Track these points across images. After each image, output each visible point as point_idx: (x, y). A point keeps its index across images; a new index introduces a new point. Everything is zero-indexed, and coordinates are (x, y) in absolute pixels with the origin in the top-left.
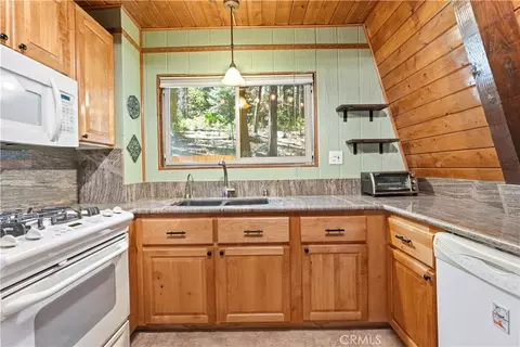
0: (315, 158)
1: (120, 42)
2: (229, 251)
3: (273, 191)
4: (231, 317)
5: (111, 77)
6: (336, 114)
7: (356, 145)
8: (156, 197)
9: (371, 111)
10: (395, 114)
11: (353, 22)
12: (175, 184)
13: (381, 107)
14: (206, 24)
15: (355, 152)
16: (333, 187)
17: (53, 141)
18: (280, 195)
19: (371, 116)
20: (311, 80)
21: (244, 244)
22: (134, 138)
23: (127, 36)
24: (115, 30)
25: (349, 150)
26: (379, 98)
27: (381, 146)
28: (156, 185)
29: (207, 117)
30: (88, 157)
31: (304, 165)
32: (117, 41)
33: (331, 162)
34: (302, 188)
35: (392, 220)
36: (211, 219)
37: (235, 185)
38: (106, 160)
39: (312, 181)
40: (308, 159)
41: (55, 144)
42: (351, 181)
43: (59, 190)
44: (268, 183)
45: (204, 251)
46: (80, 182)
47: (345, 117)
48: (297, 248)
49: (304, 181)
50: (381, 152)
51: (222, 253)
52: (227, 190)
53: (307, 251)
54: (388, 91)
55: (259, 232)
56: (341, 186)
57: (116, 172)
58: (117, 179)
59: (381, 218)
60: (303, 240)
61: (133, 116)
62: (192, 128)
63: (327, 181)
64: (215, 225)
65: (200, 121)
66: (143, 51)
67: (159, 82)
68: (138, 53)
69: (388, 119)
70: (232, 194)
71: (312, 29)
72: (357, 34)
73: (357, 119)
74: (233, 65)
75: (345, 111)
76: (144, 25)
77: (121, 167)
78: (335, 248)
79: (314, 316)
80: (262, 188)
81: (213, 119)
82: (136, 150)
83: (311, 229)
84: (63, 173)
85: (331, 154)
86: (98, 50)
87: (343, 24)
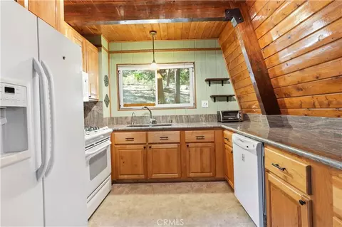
0: (195, 104)
1: (101, 51)
2: (153, 146)
3: (174, 120)
4: (154, 176)
7: (215, 98)
8: (117, 124)
9: (223, 81)
10: (234, 83)
11: (213, 37)
12: (126, 118)
13: (227, 79)
14: (140, 40)
15: (215, 101)
16: (204, 119)
18: (178, 122)
19: (222, 84)
20: (192, 66)
21: (160, 143)
22: (107, 95)
23: (104, 48)
24: (98, 46)
25: (211, 101)
26: (226, 75)
27: (228, 98)
28: (117, 118)
29: (135, 76)
31: (189, 108)
32: (100, 51)
33: (202, 106)
34: (188, 119)
35: (226, 132)
36: (145, 133)
37: (155, 118)
38: (95, 107)
39: (193, 116)
40: (191, 105)
42: (212, 115)
44: (172, 117)
45: (142, 146)
47: (210, 84)
48: (183, 145)
49: (189, 116)
50: (228, 101)
51: (150, 147)
52: (151, 120)
53: (188, 146)
54: (231, 71)
55: (167, 138)
56: (208, 118)
57: (100, 112)
58: (100, 115)
59: (221, 131)
60: (186, 141)
61: (106, 85)
62: (126, 83)
63: (201, 115)
64: (147, 135)
65: (131, 78)
66: (110, 52)
67: (117, 69)
68: (107, 54)
69: (231, 84)
70: (154, 122)
71: (193, 41)
72: (215, 43)
73: (215, 85)
74: (154, 61)
75: (209, 81)
76: (110, 40)
77: (102, 110)
78: (200, 144)
79: (192, 175)
80: (169, 119)
81: (139, 77)
82: (107, 101)
83: (190, 136)
85: (203, 102)
87: (208, 38)
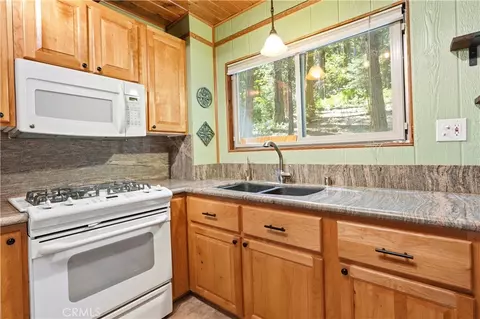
0: (411, 132)
1: (189, 43)
2: (252, 244)
5: (182, 75)
6: (452, 56)
12: (240, 166)
17: (121, 132)
18: (349, 184)
20: (399, 15)
22: (205, 124)
23: (196, 37)
24: (185, 36)
28: (226, 165)
29: (345, 93)
30: (173, 143)
31: (391, 144)
34: (383, 177)
36: (237, 206)
38: (183, 145)
39: (401, 167)
40: (397, 134)
41: (123, 135)
43: (154, 168)
44: (333, 168)
46: (171, 162)
49: (387, 168)
51: (246, 245)
52: (281, 174)
53: (345, 272)
55: (283, 230)
56: (462, 177)
57: (188, 154)
61: (203, 106)
62: (328, 107)
63: (430, 168)
64: (240, 212)
65: (338, 99)
66: (215, 45)
67: (227, 69)
68: (211, 49)
74: (273, 32)
75: (472, 45)
76: (214, 22)
80: (325, 175)
81: (350, 95)
82: (207, 135)
84: (157, 156)
86: (167, 56)
